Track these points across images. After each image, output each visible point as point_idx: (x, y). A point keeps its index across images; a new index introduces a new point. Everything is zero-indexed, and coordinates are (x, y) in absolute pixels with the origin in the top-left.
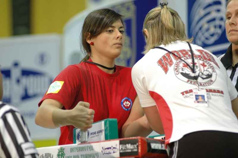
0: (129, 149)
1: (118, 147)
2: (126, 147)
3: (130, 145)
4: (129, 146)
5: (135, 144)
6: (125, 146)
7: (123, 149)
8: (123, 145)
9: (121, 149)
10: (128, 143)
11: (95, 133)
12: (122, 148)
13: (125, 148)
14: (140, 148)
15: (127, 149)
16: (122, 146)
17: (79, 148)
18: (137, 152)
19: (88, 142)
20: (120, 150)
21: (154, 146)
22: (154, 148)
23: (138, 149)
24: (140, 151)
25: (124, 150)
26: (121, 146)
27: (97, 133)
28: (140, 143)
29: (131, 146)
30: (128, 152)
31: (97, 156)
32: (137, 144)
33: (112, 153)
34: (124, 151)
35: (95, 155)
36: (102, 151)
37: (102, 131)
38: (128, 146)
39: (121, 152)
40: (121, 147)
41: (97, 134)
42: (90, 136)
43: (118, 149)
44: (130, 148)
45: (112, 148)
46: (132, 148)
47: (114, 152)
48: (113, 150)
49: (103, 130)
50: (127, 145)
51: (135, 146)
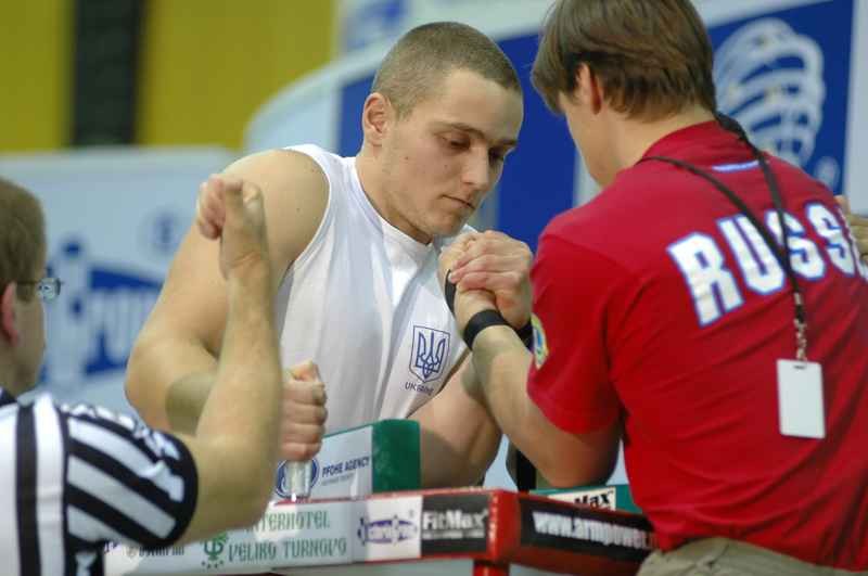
0: (455, 529)
1: (416, 520)
2: (445, 522)
3: (458, 514)
4: (456, 519)
5: (479, 511)
6: (441, 516)
7: (435, 526)
8: (435, 514)
9: (426, 526)
10: (454, 508)
11: (338, 468)
12: (430, 525)
13: (441, 526)
14: (493, 526)
15: (449, 529)
16: (431, 518)
17: (280, 516)
18: (485, 540)
19: (312, 497)
20: (423, 531)
21: (545, 523)
22: (544, 531)
23: (487, 529)
24: (492, 535)
25: (439, 530)
26: (426, 515)
27: (347, 468)
28: (495, 510)
29: (462, 519)
30: (451, 541)
31: (339, 547)
32: (486, 512)
33: (395, 540)
34: (436, 536)
35: (333, 543)
36: (359, 533)
37: (365, 461)
38: (454, 516)
39: (428, 536)
40: (426, 521)
41: (345, 473)
42: (321, 478)
43: (416, 529)
44: (458, 526)
45: (395, 522)
46: (464, 525)
47: (401, 538)
48: (396, 528)
49: (367, 459)
50: (450, 514)
51: (479, 518)
